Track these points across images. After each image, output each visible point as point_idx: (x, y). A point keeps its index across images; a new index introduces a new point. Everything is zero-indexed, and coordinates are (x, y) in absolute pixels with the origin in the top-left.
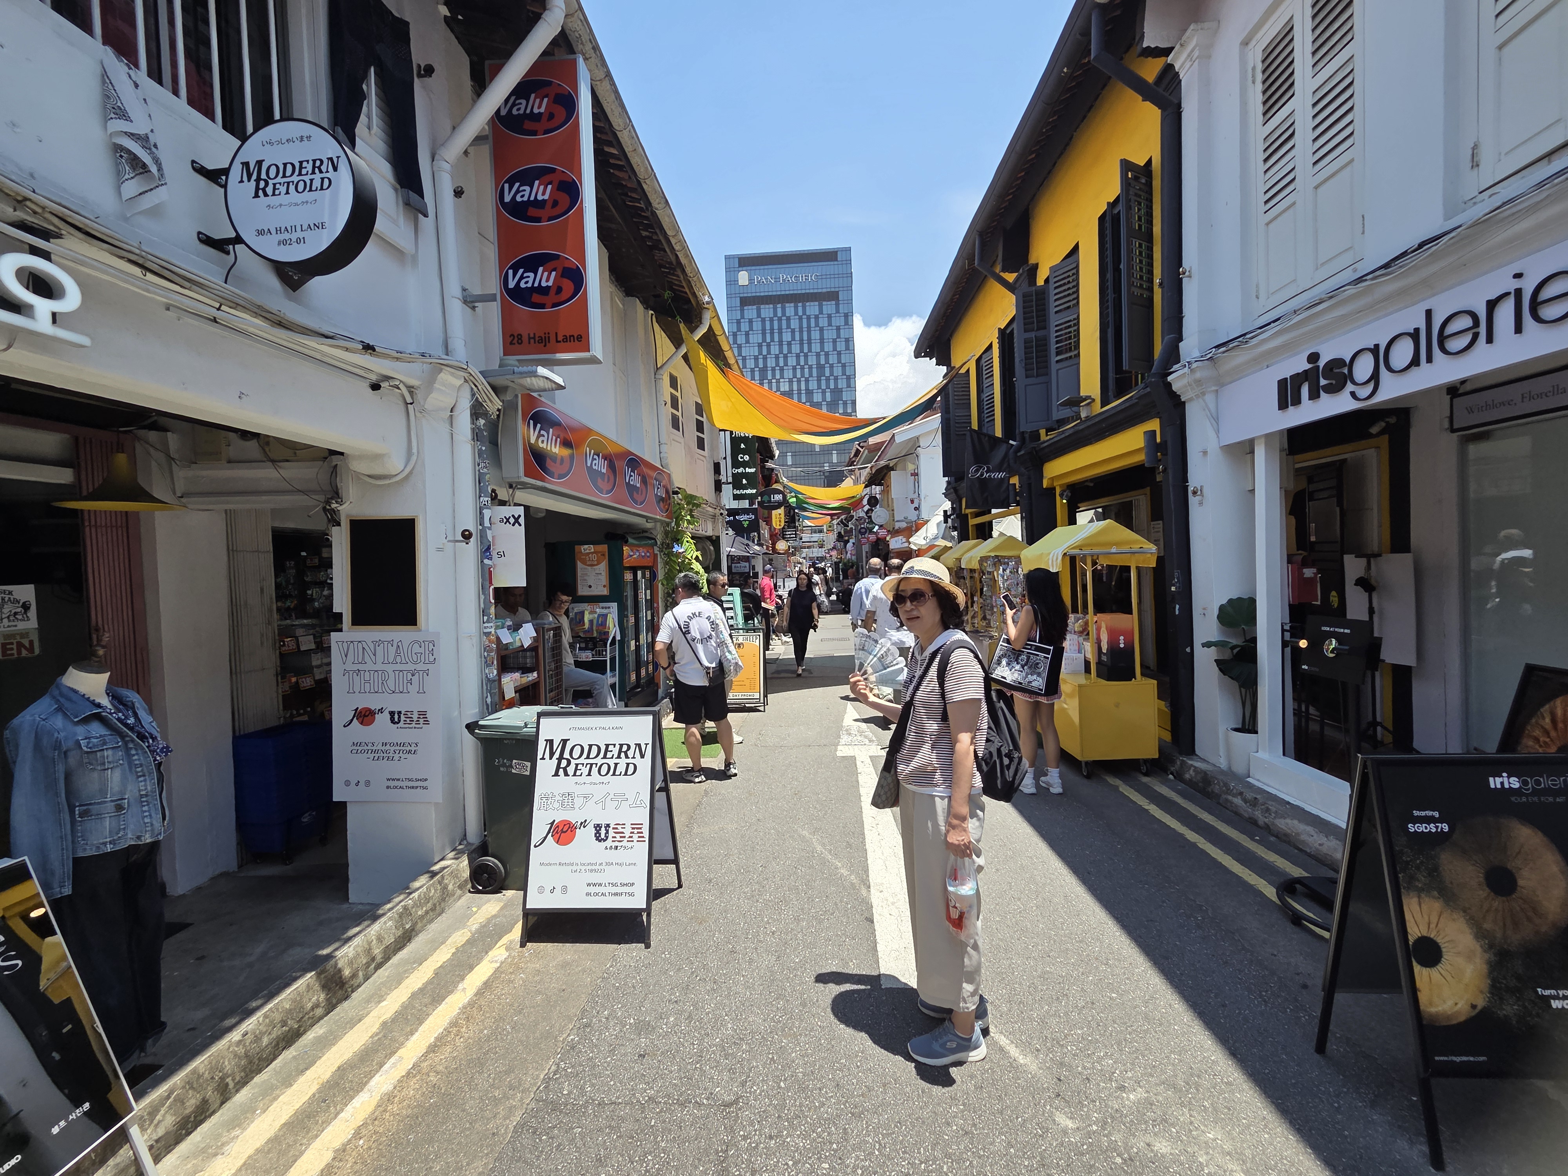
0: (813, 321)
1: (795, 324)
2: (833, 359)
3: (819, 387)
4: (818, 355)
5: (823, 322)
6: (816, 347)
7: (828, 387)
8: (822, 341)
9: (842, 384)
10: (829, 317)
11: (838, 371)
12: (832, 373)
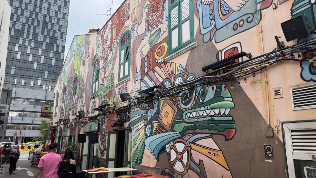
2: (54, 21)
3: (43, 33)
4: (45, 16)
6: (44, 12)
7: (48, 34)
8: (49, 10)
9: (58, 35)
11: (56, 28)
12: (52, 28)
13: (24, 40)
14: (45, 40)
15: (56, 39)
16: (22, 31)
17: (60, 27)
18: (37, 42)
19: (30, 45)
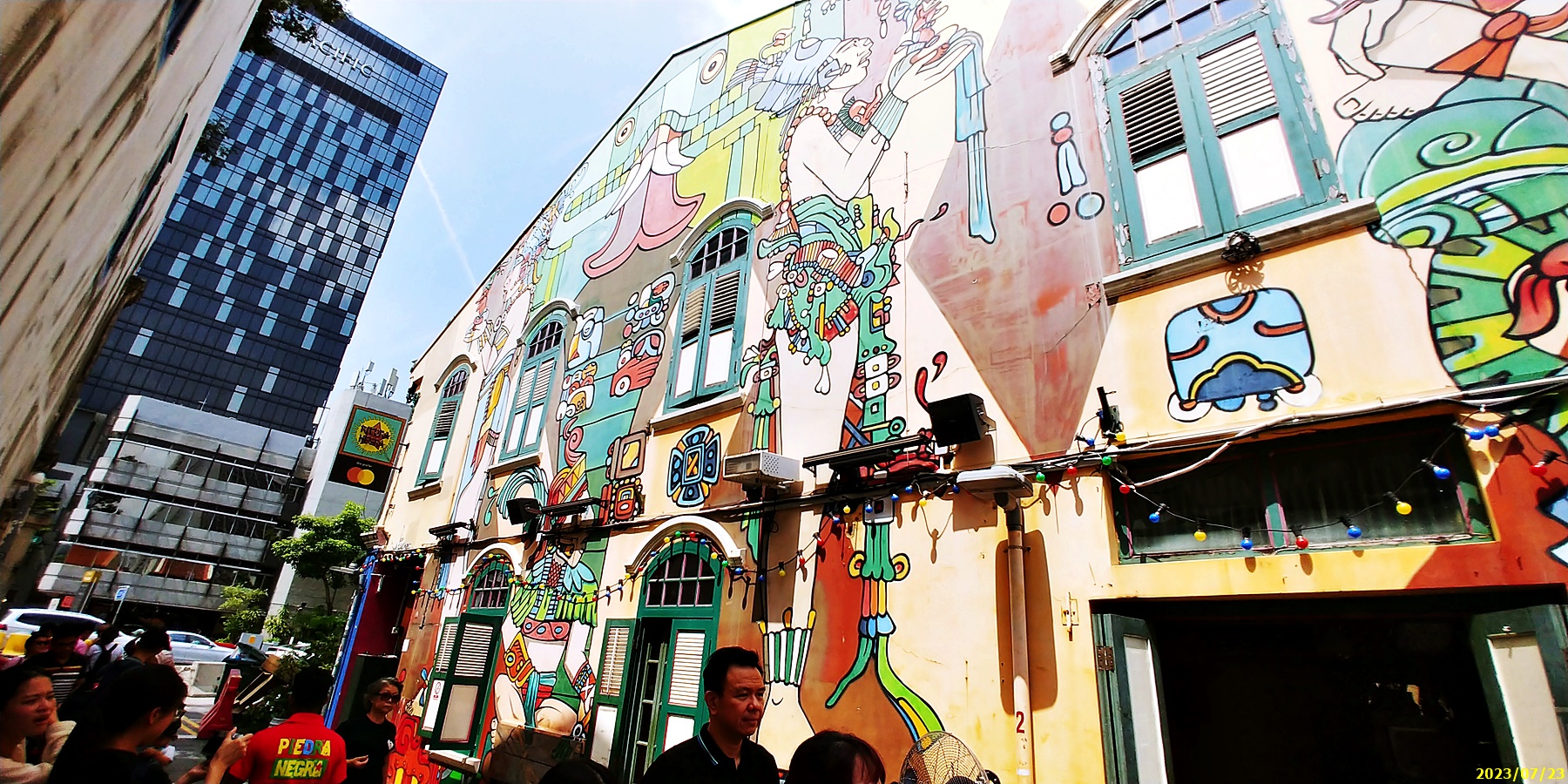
0: (330, 128)
1: (290, 108)
2: (346, 205)
3: (294, 235)
4: (316, 184)
5: (352, 139)
6: (317, 168)
7: (315, 243)
8: (335, 166)
9: (347, 253)
10: (368, 140)
11: (347, 228)
12: (333, 226)
13: (217, 245)
14: (295, 261)
15: (340, 264)
16: (219, 213)
17: (363, 228)
18: (262, 259)
19: (234, 263)
